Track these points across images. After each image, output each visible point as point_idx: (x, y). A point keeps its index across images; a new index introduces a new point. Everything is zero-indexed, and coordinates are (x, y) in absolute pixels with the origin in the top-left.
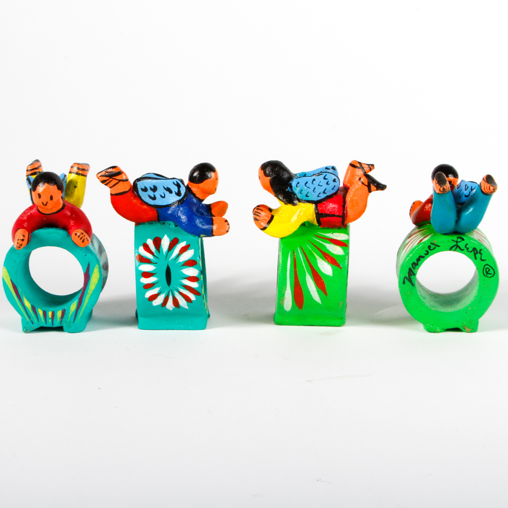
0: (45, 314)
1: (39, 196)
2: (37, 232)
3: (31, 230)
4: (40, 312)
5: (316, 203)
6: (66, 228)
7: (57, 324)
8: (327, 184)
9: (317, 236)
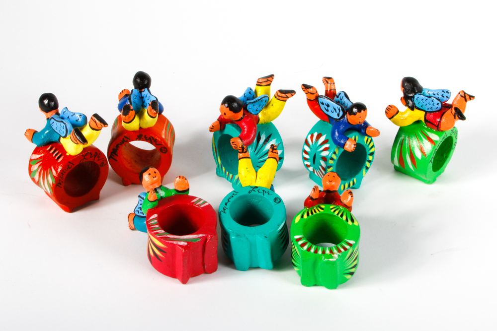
5: (426, 112)
8: (433, 104)
9: (422, 132)
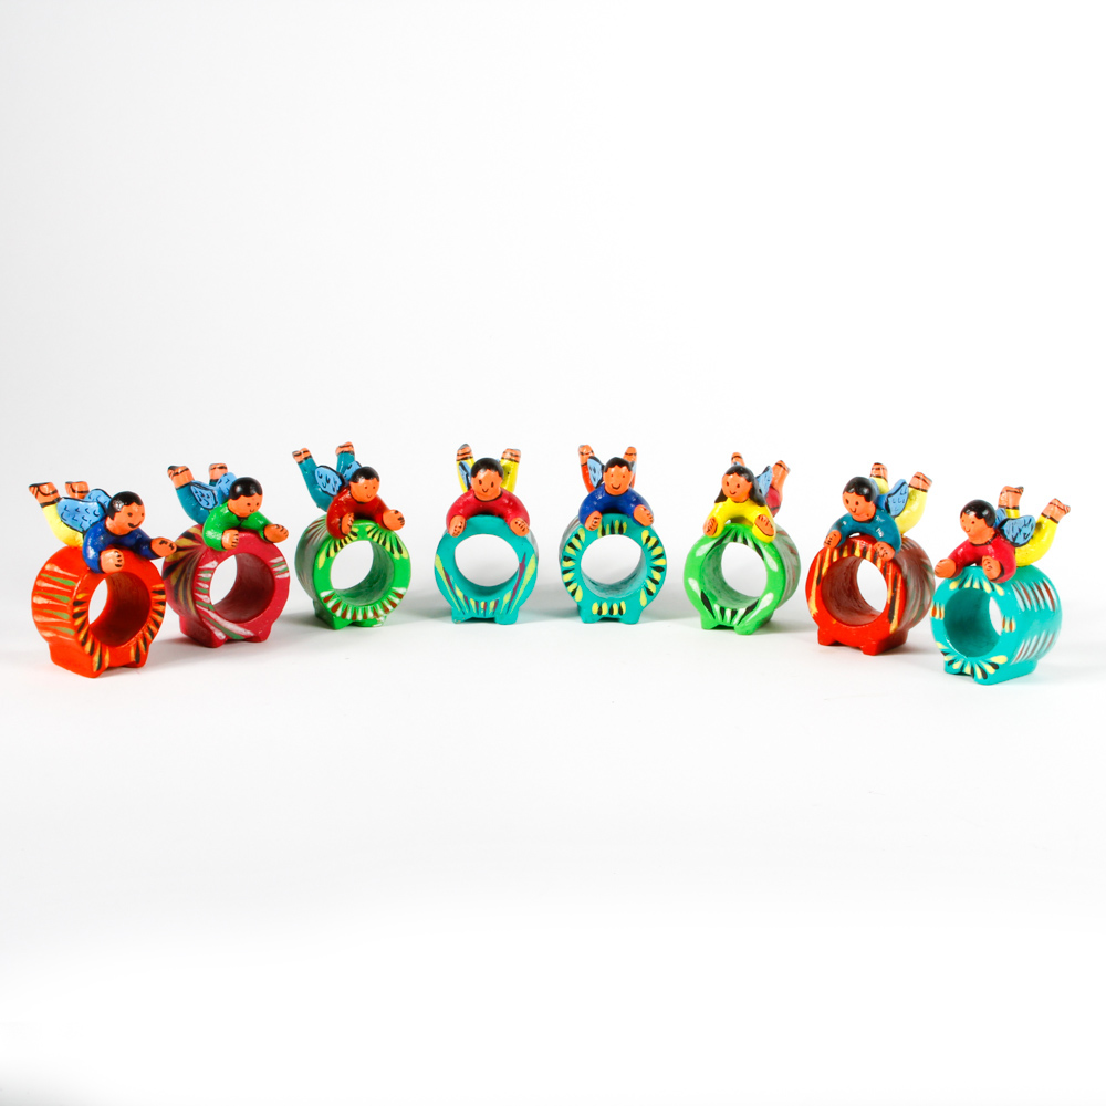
0: (477, 604)
1: (480, 482)
2: (473, 519)
3: (467, 516)
4: (472, 602)
6: (501, 516)
7: (489, 615)
